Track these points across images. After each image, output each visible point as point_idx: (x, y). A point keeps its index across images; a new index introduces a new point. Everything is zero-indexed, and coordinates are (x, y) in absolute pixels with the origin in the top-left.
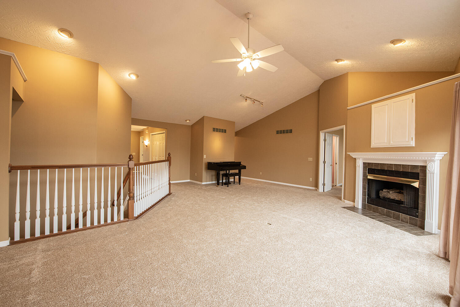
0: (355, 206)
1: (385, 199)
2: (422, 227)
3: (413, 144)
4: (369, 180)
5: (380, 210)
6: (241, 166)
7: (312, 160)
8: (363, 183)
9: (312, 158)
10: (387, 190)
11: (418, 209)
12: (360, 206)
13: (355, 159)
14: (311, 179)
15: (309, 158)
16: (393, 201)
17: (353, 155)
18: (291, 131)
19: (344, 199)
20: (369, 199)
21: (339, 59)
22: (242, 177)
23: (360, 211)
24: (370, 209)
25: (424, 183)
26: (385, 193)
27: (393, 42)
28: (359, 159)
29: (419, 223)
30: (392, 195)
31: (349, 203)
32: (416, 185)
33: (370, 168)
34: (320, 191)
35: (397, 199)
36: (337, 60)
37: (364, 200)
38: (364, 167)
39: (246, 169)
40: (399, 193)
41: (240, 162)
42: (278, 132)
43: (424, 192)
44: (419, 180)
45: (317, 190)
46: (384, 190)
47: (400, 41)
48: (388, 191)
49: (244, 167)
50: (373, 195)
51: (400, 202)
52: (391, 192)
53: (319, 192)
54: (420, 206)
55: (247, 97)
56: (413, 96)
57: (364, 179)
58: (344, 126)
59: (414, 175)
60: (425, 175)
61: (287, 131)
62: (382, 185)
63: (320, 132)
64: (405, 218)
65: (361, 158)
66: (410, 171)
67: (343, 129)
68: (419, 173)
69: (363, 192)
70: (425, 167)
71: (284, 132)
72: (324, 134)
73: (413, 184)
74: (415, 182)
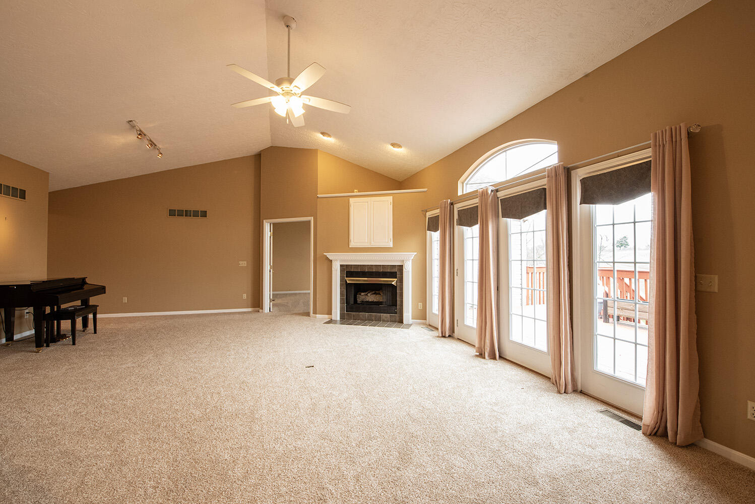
0: (331, 319)
1: (363, 303)
2: (402, 322)
3: (391, 245)
4: (347, 285)
5: (361, 316)
6: (86, 287)
7: (246, 265)
8: (341, 289)
9: (246, 262)
10: (364, 293)
11: (396, 306)
12: (338, 318)
13: (331, 261)
14: (245, 296)
15: (240, 262)
16: (372, 303)
17: (330, 256)
18: (204, 214)
19: (315, 313)
20: (348, 307)
21: (327, 134)
22: (99, 316)
23: (339, 322)
24: (350, 318)
25: (401, 281)
26: (362, 297)
27: (393, 145)
28: (336, 260)
29: (398, 319)
30: (371, 297)
31: (326, 317)
32: (394, 282)
33: (348, 271)
35: (375, 300)
36: (323, 133)
37: (342, 309)
38: (342, 271)
39: (105, 293)
40: (376, 294)
41: (84, 279)
42: (172, 213)
43: (402, 289)
44: (396, 278)
45: (260, 310)
46: (362, 294)
47: (400, 146)
48: (366, 293)
49: (101, 290)
50: (352, 301)
51: (378, 303)
52: (369, 295)
53: (265, 313)
54: (398, 303)
55: (140, 131)
56: (390, 198)
57: (341, 285)
58: (312, 219)
59: (393, 275)
60: (402, 274)
61: (196, 214)
62: (360, 288)
63: (264, 221)
64: (386, 317)
65: (339, 260)
66: (389, 271)
67: (309, 222)
68: (396, 272)
69: (341, 300)
70: (401, 267)
71: (187, 213)
72: (269, 224)
73: (393, 283)
74: (393, 281)
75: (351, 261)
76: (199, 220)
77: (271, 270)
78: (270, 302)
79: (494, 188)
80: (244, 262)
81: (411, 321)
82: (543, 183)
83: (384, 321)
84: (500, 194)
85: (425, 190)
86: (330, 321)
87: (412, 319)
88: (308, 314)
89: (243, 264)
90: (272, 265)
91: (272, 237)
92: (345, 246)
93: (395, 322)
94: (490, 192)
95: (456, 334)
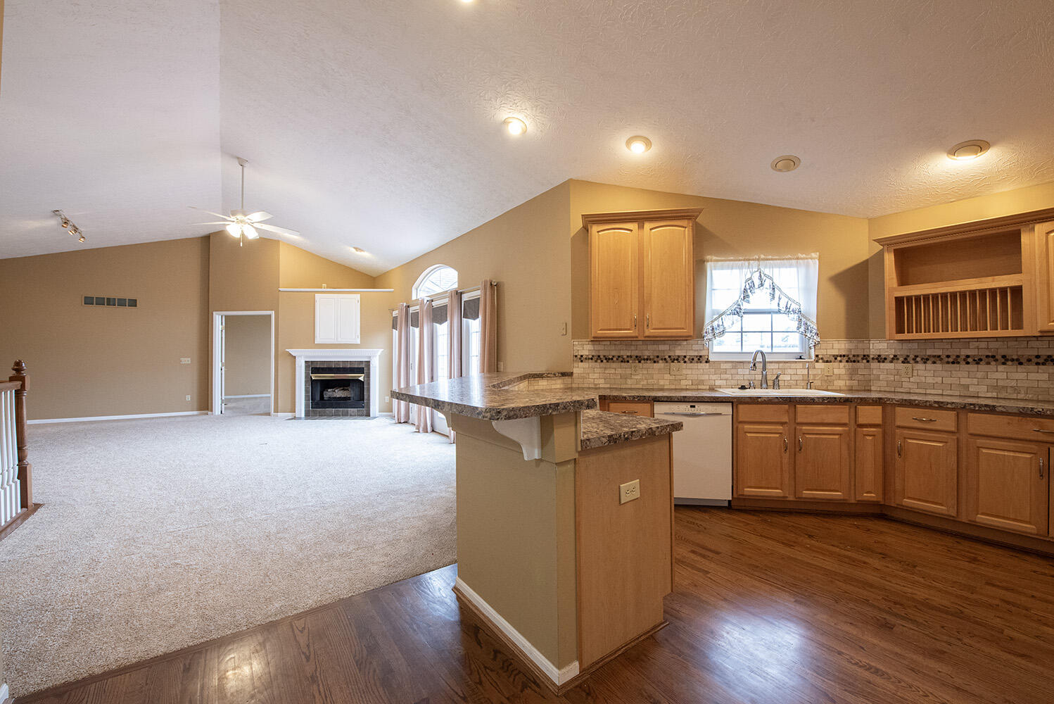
0: (295, 416)
1: (330, 399)
2: (368, 415)
3: (358, 341)
4: (313, 381)
5: (327, 412)
7: (190, 362)
8: (305, 386)
9: (189, 359)
10: (332, 389)
11: (364, 401)
12: (302, 414)
13: (295, 357)
14: (189, 398)
15: (182, 359)
16: (340, 398)
17: (293, 352)
18: (133, 303)
20: (314, 403)
23: (304, 418)
24: (315, 413)
25: (368, 376)
26: (330, 393)
27: (356, 248)
28: (300, 356)
29: (364, 412)
30: (338, 393)
31: (290, 415)
33: (313, 367)
34: (217, 414)
35: (343, 396)
37: (307, 406)
38: (307, 367)
40: (343, 390)
43: (369, 384)
44: (363, 374)
45: (209, 413)
46: (329, 390)
48: (334, 389)
50: (318, 397)
51: (346, 399)
52: (336, 391)
53: (215, 415)
54: (366, 397)
55: (66, 219)
56: (358, 296)
57: (306, 382)
58: (273, 313)
59: (361, 371)
60: (369, 369)
61: (122, 303)
62: (327, 384)
63: (214, 313)
64: (353, 412)
65: (303, 357)
66: (356, 366)
67: (270, 316)
68: (363, 368)
69: (306, 396)
70: (368, 362)
71: (110, 302)
72: (220, 317)
73: (360, 379)
74: (360, 377)
75: (314, 357)
76: (128, 309)
77: (223, 368)
78: (222, 403)
79: (429, 299)
80: (186, 359)
81: (377, 414)
82: (446, 301)
83: (351, 415)
84: (434, 304)
85: (392, 290)
86: (295, 418)
87: (380, 412)
88: (269, 414)
89: (186, 361)
90: (223, 361)
91: (224, 331)
92: (311, 342)
93: (362, 416)
94: (425, 301)
95: (410, 421)
